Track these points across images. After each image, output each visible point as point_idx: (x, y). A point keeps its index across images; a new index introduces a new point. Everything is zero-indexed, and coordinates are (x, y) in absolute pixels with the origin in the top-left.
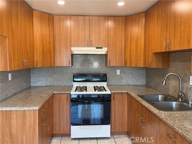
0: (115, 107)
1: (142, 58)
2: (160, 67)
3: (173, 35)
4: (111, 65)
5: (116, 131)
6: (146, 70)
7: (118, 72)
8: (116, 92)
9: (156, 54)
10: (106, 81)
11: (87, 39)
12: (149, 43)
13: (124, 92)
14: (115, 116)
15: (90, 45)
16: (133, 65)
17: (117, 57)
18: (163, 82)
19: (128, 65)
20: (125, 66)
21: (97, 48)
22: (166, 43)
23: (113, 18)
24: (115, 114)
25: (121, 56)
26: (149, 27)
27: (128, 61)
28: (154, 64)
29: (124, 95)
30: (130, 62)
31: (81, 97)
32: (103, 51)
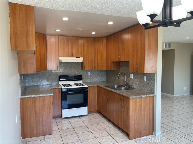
0: (90, 95)
1: (105, 64)
2: (115, 69)
3: (121, 53)
4: (86, 69)
5: (91, 110)
6: (107, 72)
7: (89, 74)
8: (91, 85)
9: (113, 62)
10: (82, 80)
11: (70, 51)
12: (109, 56)
13: (95, 85)
14: (90, 101)
15: (71, 55)
16: (100, 69)
17: (90, 64)
18: (117, 78)
19: (96, 69)
20: (94, 69)
21: (76, 58)
22: (119, 57)
23: (86, 38)
24: (90, 100)
25: (92, 63)
26: (109, 46)
27: (97, 67)
28: (112, 68)
29: (95, 87)
30: (98, 67)
31: (69, 90)
32: (81, 60)
